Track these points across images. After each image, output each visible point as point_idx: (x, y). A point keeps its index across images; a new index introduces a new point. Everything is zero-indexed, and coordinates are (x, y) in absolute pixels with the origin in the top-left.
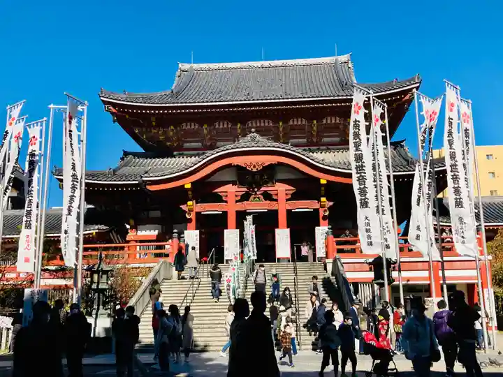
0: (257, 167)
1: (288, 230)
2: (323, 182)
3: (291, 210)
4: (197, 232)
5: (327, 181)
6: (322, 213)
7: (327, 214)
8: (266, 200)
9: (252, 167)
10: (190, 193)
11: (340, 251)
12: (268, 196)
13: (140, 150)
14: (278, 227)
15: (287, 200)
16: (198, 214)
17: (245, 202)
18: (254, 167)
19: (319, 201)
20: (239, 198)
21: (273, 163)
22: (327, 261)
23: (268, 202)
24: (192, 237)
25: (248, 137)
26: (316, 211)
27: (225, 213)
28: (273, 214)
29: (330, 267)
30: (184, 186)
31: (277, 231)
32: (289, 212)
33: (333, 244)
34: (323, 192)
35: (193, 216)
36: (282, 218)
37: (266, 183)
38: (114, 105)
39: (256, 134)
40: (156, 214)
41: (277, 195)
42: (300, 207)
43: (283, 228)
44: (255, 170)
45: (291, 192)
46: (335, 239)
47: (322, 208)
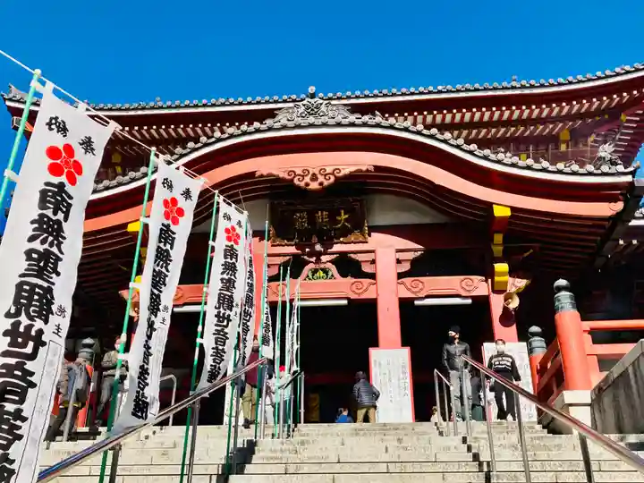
0: (321, 179)
1: (406, 352)
2: (501, 212)
3: (411, 300)
5: (513, 209)
6: (497, 304)
7: (513, 305)
8: (344, 275)
9: (307, 179)
12: (348, 266)
14: (376, 344)
15: (400, 276)
17: (290, 281)
18: (314, 178)
19: (489, 274)
21: (364, 168)
23: (350, 280)
25: (300, 108)
26: (482, 303)
28: (364, 312)
30: (125, 225)
31: (374, 353)
32: (406, 305)
33: (581, 344)
34: (498, 250)
36: (389, 322)
37: (345, 232)
41: (373, 262)
42: (435, 292)
43: (391, 345)
44: (314, 186)
45: (411, 256)
46: (588, 325)
47: (497, 290)
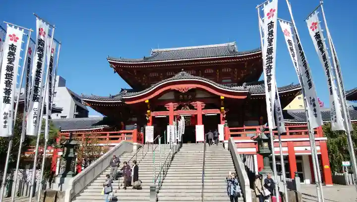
0: (185, 90)
1: (203, 125)
2: (222, 98)
3: (205, 115)
4: (153, 127)
5: (225, 97)
6: (222, 116)
7: (225, 116)
8: (190, 109)
9: (182, 90)
10: (148, 105)
11: (232, 136)
12: (192, 108)
13: (130, 88)
14: (197, 124)
15: (202, 109)
16: (153, 117)
17: (179, 111)
19: (220, 109)
20: (175, 109)
22: (225, 141)
23: (192, 110)
24: (150, 130)
25: (180, 74)
26: (219, 115)
27: (168, 117)
28: (195, 117)
29: (226, 146)
30: (144, 101)
31: (197, 126)
32: (203, 115)
33: (228, 132)
34: (222, 104)
35: (150, 118)
36: (200, 119)
38: (114, 64)
39: (184, 72)
40: (135, 119)
41: (197, 106)
42: (209, 113)
43: (200, 124)
44: (183, 92)
46: (229, 129)
47: (222, 113)
